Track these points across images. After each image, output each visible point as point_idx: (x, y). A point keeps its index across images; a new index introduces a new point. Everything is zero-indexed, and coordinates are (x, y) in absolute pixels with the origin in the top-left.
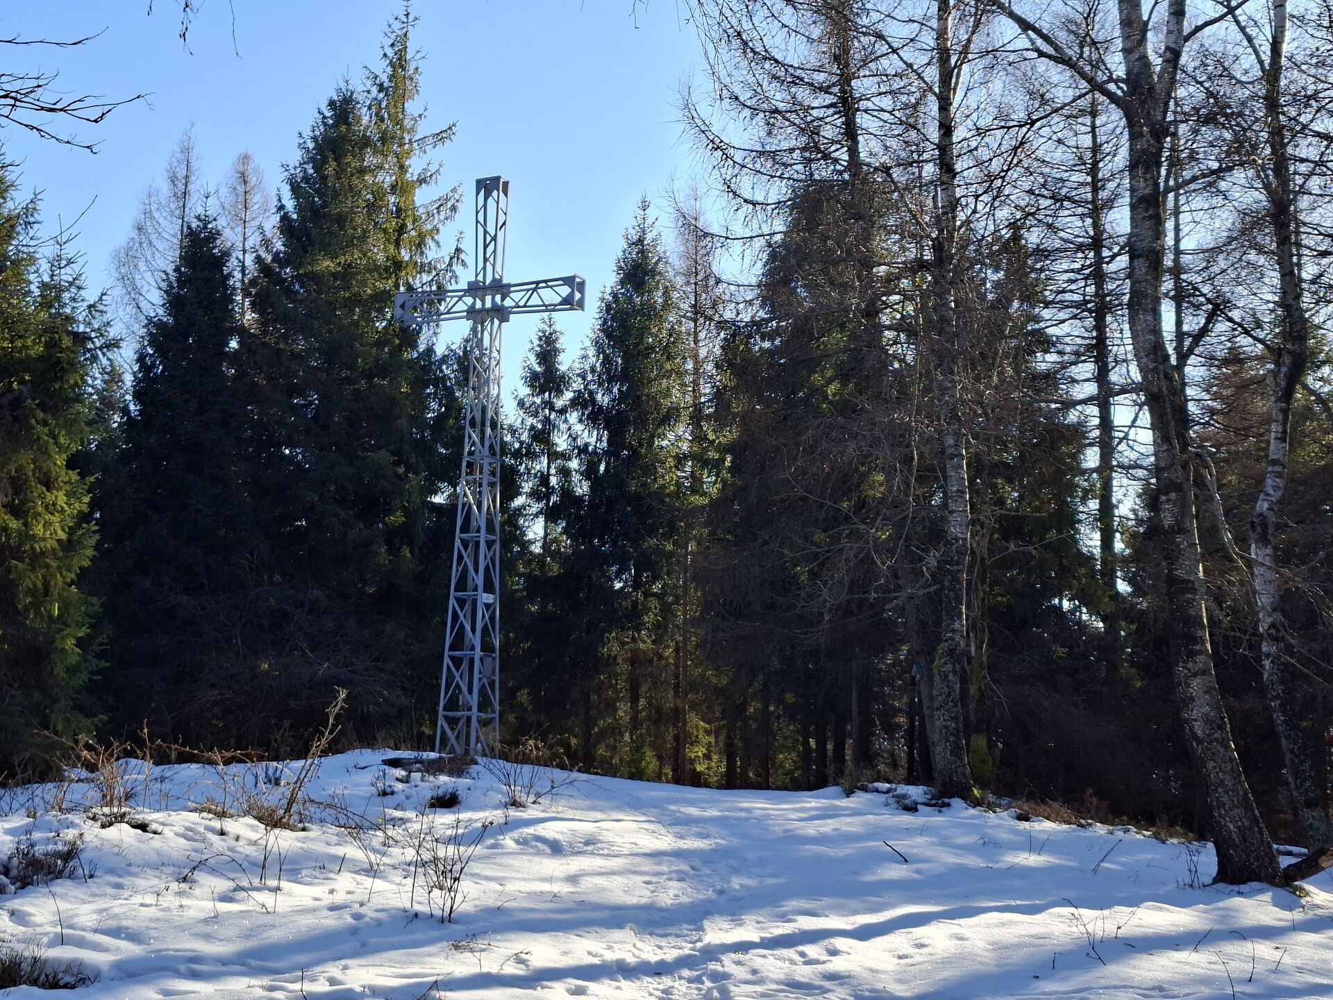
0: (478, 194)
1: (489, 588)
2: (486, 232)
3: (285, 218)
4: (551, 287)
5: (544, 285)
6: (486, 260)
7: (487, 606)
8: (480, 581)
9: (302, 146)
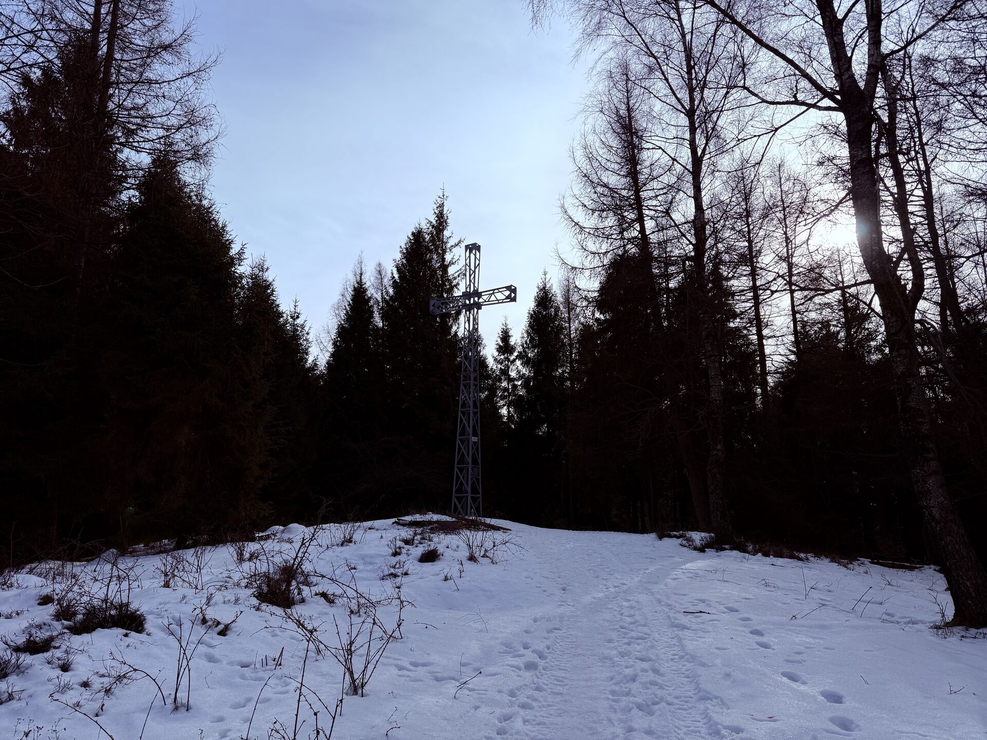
0: (466, 252)
1: (475, 434)
2: (470, 269)
3: (395, 282)
4: (501, 292)
5: (497, 291)
6: (470, 281)
7: (475, 443)
8: (471, 431)
9: (401, 252)
